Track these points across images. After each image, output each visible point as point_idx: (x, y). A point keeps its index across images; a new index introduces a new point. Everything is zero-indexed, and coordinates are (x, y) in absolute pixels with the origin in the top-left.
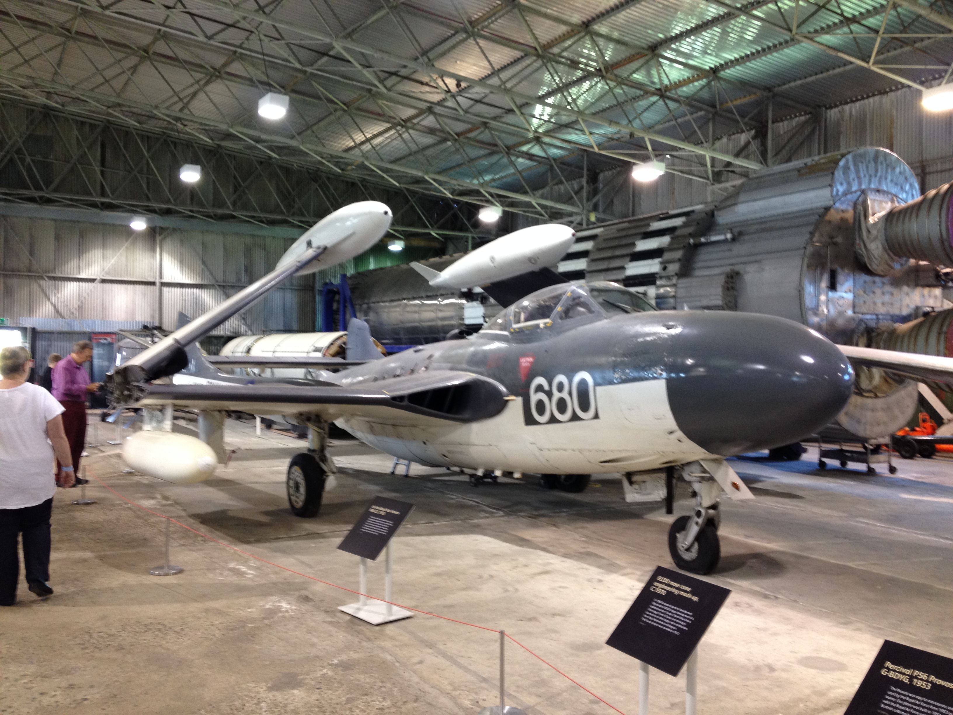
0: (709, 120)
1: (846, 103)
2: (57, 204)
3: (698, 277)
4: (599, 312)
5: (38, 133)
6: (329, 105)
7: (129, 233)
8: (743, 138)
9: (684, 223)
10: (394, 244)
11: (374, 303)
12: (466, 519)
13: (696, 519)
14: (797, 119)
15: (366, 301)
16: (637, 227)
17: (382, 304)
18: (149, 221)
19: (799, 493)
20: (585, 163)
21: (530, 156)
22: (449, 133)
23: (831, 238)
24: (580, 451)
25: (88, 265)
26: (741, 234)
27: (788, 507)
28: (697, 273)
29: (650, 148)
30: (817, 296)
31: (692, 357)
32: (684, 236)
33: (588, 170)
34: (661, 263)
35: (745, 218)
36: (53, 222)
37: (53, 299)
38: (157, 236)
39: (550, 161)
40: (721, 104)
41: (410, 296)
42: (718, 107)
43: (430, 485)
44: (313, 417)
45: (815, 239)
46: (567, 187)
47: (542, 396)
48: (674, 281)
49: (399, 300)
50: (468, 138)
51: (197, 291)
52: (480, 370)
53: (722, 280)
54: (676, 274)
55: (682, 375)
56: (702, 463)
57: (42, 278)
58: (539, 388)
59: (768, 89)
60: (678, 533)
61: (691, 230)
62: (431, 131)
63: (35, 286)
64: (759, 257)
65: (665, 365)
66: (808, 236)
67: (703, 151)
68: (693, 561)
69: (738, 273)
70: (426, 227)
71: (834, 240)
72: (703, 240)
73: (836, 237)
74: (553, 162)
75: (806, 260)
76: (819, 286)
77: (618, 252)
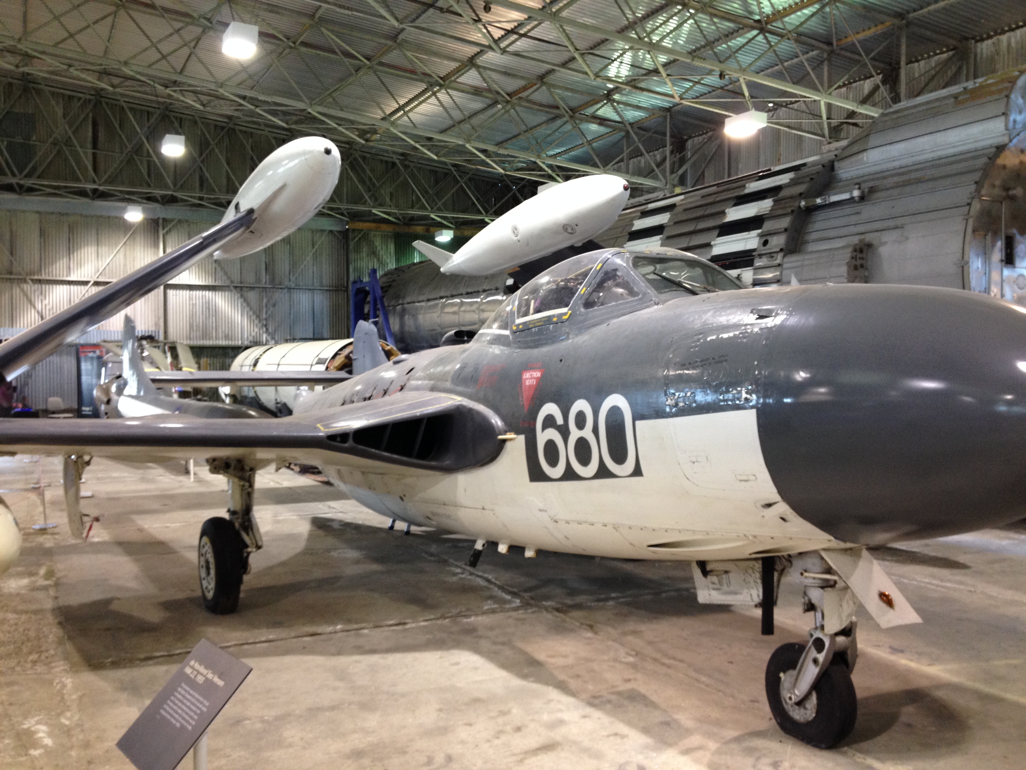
0: (822, 62)
1: (1003, 32)
2: (38, 193)
3: (811, 252)
4: (645, 294)
5: (16, 110)
6: (346, 60)
7: (126, 227)
8: (867, 86)
9: (792, 180)
10: (442, 235)
11: (408, 303)
12: (459, 615)
13: (813, 653)
14: (937, 57)
15: (400, 302)
16: (728, 190)
17: (417, 304)
18: (144, 211)
19: (961, 559)
20: (668, 127)
21: (602, 121)
22: (498, 93)
23: (1007, 189)
24: (616, 528)
25: (80, 265)
26: (872, 190)
27: (948, 585)
28: (811, 247)
29: (747, 94)
30: (988, 274)
31: (804, 368)
32: (792, 197)
33: (672, 136)
34: (761, 236)
35: (878, 168)
36: (37, 215)
37: (39, 306)
38: (161, 228)
39: (625, 126)
40: (839, 40)
41: (448, 294)
42: (835, 43)
43: (434, 548)
44: (233, 464)
45: (983, 192)
46: (647, 159)
47: (553, 434)
48: (779, 259)
49: (436, 299)
50: (520, 98)
51: (209, 294)
52: (469, 390)
53: (847, 254)
54: (781, 250)
55: (788, 400)
56: (824, 554)
57: (25, 281)
58: (549, 422)
59: (900, 15)
60: (784, 672)
61: (801, 188)
62: (476, 92)
63: (17, 291)
64: (899, 222)
65: (756, 382)
66: (973, 187)
67: (818, 96)
68: (808, 724)
69: (869, 246)
70: (480, 213)
71: (1011, 192)
72: (819, 201)
73: (1014, 188)
74: (629, 128)
75: (971, 222)
76: (990, 258)
77: (702, 225)
